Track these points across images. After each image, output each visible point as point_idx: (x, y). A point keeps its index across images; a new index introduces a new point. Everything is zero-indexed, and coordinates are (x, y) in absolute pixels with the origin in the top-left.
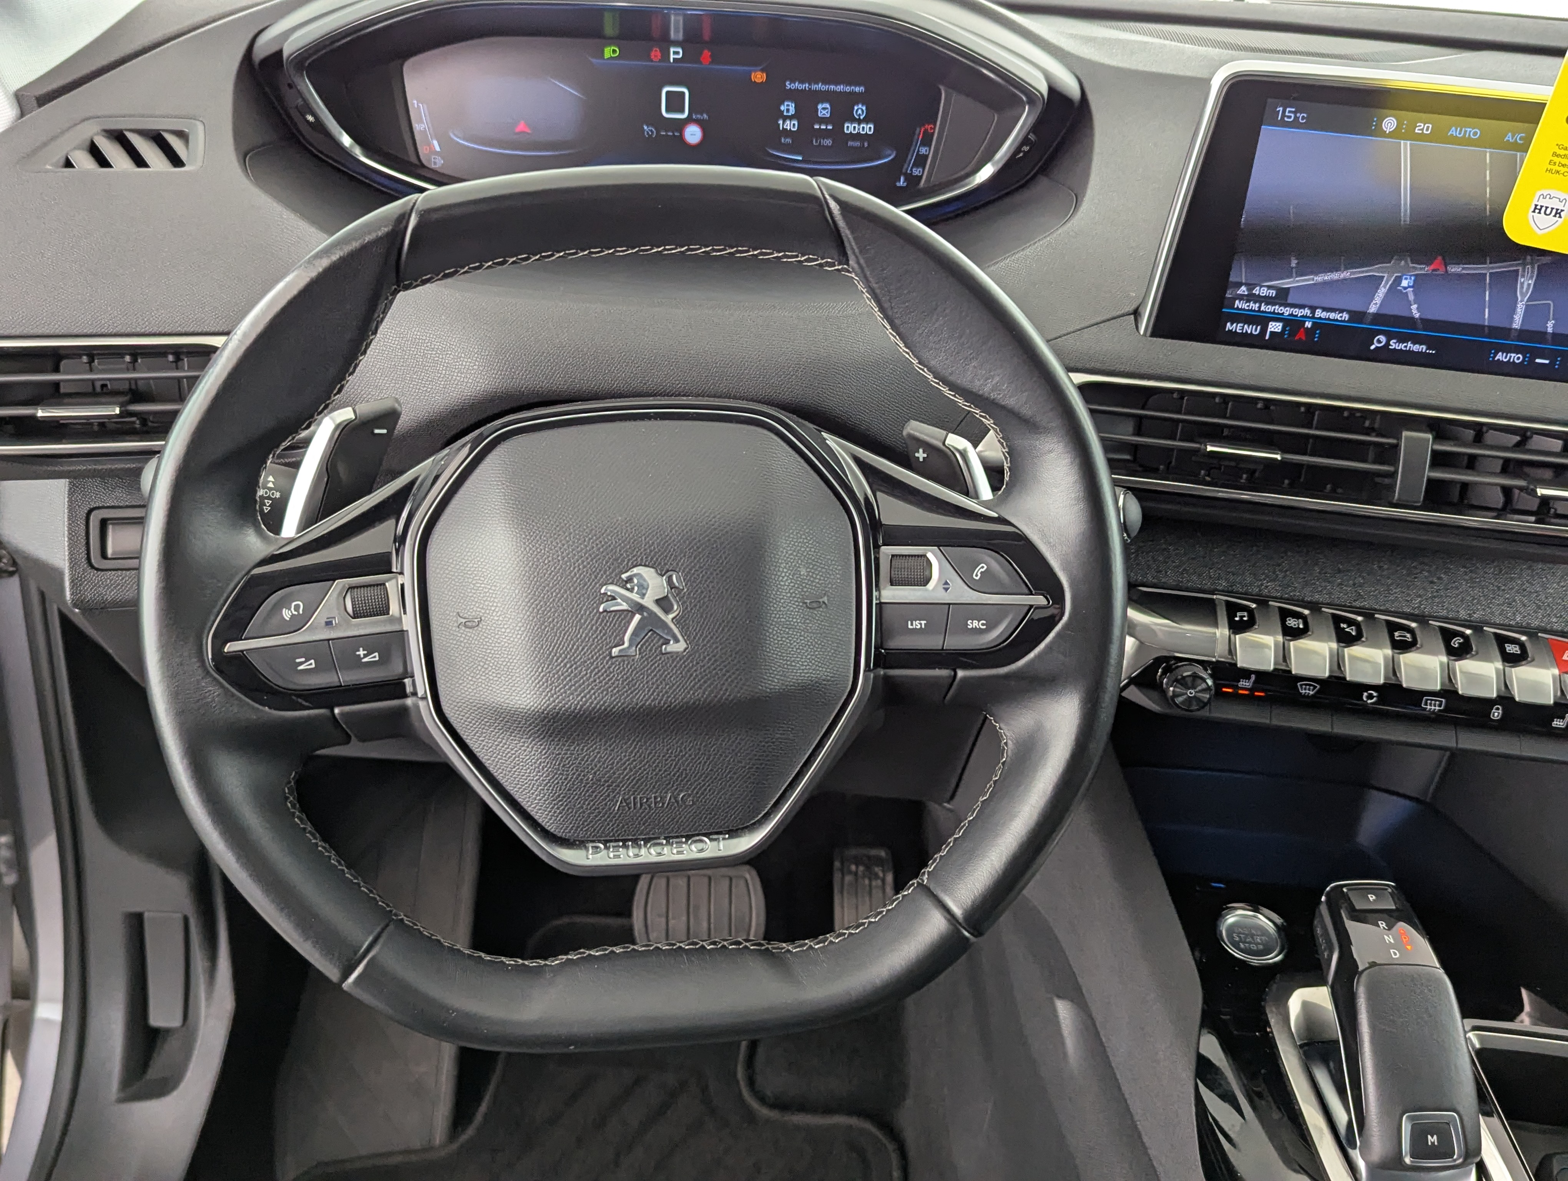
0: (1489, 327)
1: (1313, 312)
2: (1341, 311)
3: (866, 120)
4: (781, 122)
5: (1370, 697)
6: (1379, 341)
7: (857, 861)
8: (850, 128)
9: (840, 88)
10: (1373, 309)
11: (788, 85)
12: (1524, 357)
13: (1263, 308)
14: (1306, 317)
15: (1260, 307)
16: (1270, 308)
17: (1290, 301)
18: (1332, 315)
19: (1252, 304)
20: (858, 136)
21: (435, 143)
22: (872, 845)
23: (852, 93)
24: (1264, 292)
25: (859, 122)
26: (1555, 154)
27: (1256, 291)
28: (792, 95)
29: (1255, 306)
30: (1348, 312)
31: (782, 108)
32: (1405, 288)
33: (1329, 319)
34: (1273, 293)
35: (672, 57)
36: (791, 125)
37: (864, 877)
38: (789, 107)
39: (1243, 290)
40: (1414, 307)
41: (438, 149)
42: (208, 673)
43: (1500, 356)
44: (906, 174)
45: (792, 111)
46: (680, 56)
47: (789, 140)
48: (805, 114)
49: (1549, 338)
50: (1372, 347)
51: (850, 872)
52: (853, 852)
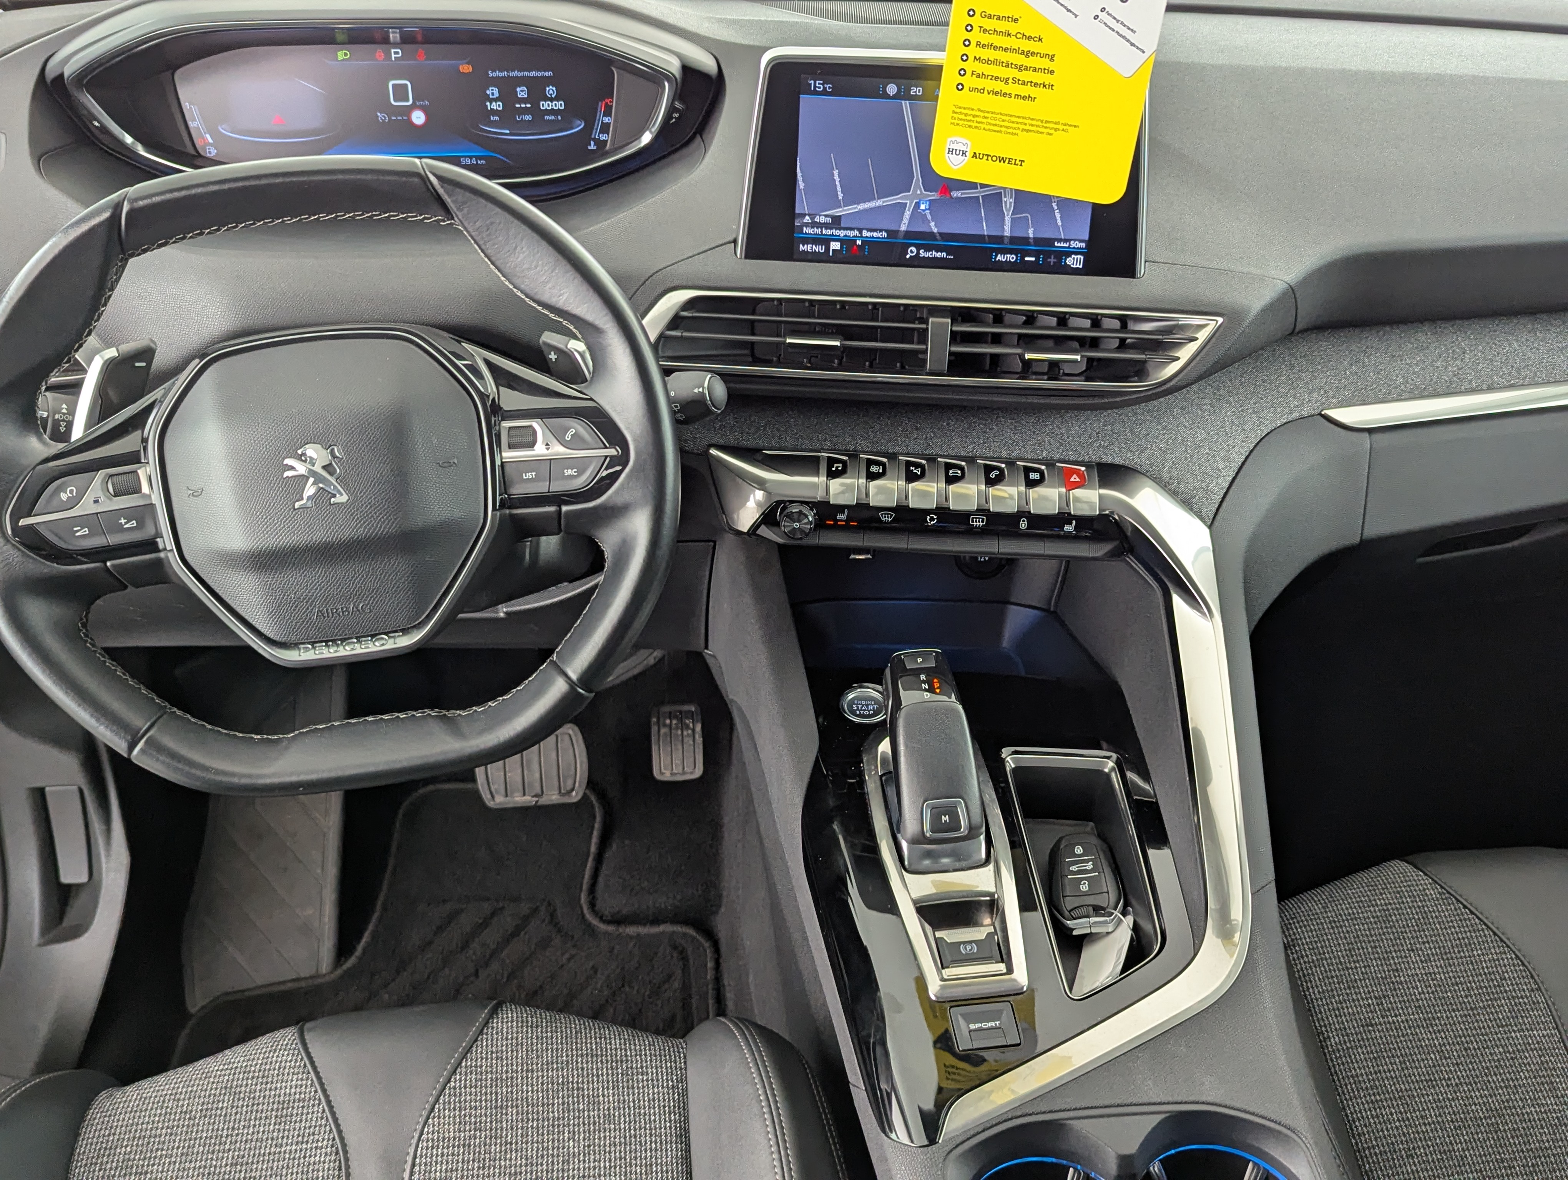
0: (988, 236)
1: (861, 233)
2: (881, 231)
3: (557, 99)
4: (488, 104)
5: (932, 519)
6: (912, 252)
7: (670, 716)
8: (545, 105)
9: (533, 74)
10: (903, 228)
11: (491, 74)
12: (1017, 257)
13: (824, 232)
14: (856, 236)
15: (822, 231)
16: (829, 232)
17: (842, 225)
18: (875, 234)
19: (815, 229)
20: (552, 112)
21: (207, 136)
22: (683, 702)
23: (543, 77)
24: (823, 220)
25: (551, 100)
26: (954, 112)
27: (817, 219)
28: (495, 82)
29: (818, 231)
30: (886, 231)
31: (488, 92)
32: (924, 211)
33: (873, 237)
34: (829, 220)
35: (393, 56)
36: (497, 106)
37: (677, 728)
38: (493, 92)
39: (807, 219)
40: (932, 224)
41: (210, 141)
42: (8, 541)
43: (999, 257)
44: (594, 140)
45: (496, 95)
46: (400, 55)
47: (497, 118)
48: (507, 97)
49: (1031, 241)
50: (908, 257)
51: (665, 725)
52: (666, 709)
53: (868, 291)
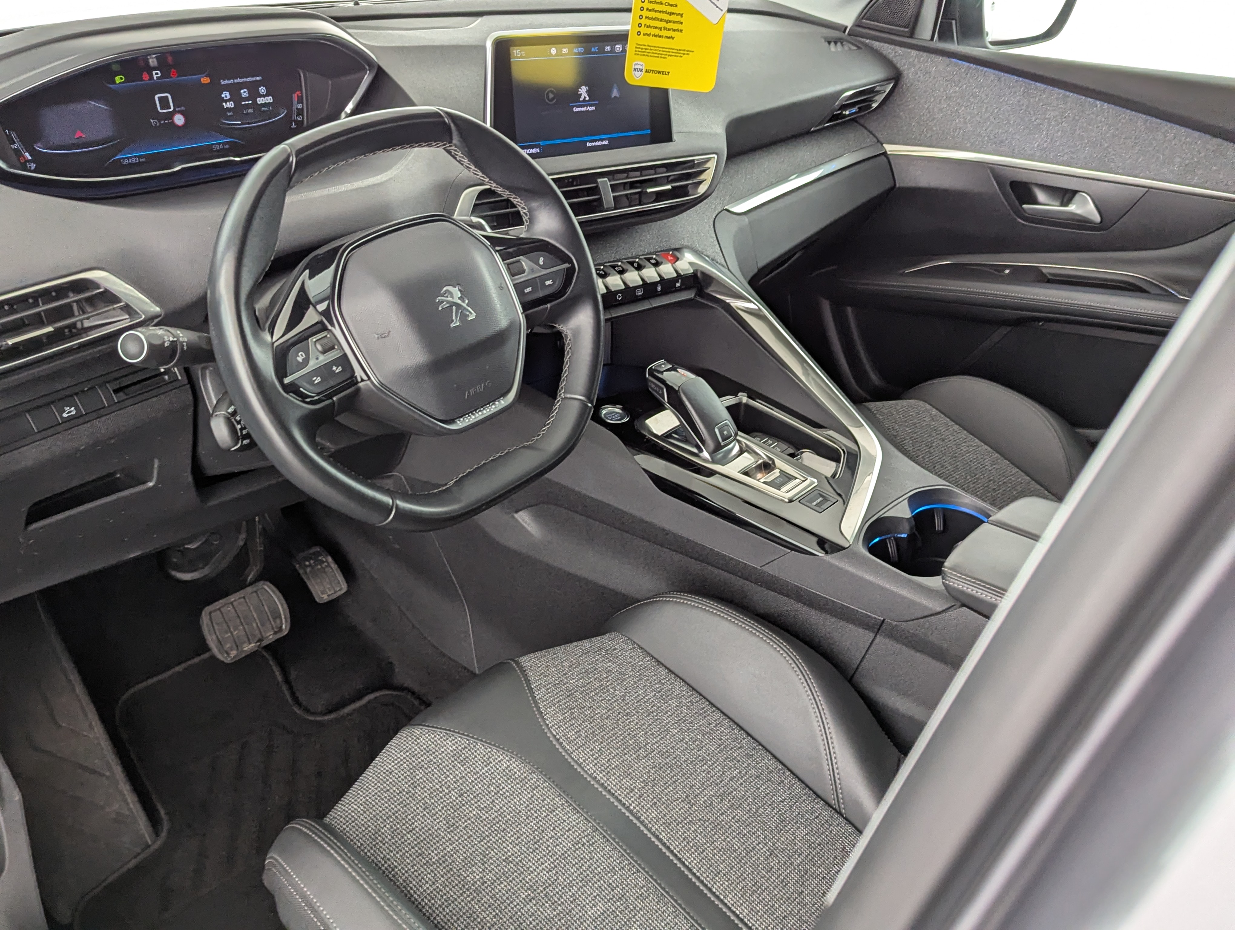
3: (267, 95)
4: (224, 104)
5: (619, 296)
7: (308, 559)
8: (260, 101)
9: (249, 79)
11: (223, 83)
20: (265, 105)
21: (27, 154)
22: (310, 547)
23: (256, 81)
25: (264, 96)
28: (227, 88)
31: (223, 96)
35: (155, 76)
36: (230, 105)
37: (317, 565)
38: (226, 95)
41: (30, 158)
44: (295, 121)
45: (229, 97)
46: (159, 75)
47: (231, 113)
48: (236, 97)
52: (302, 555)
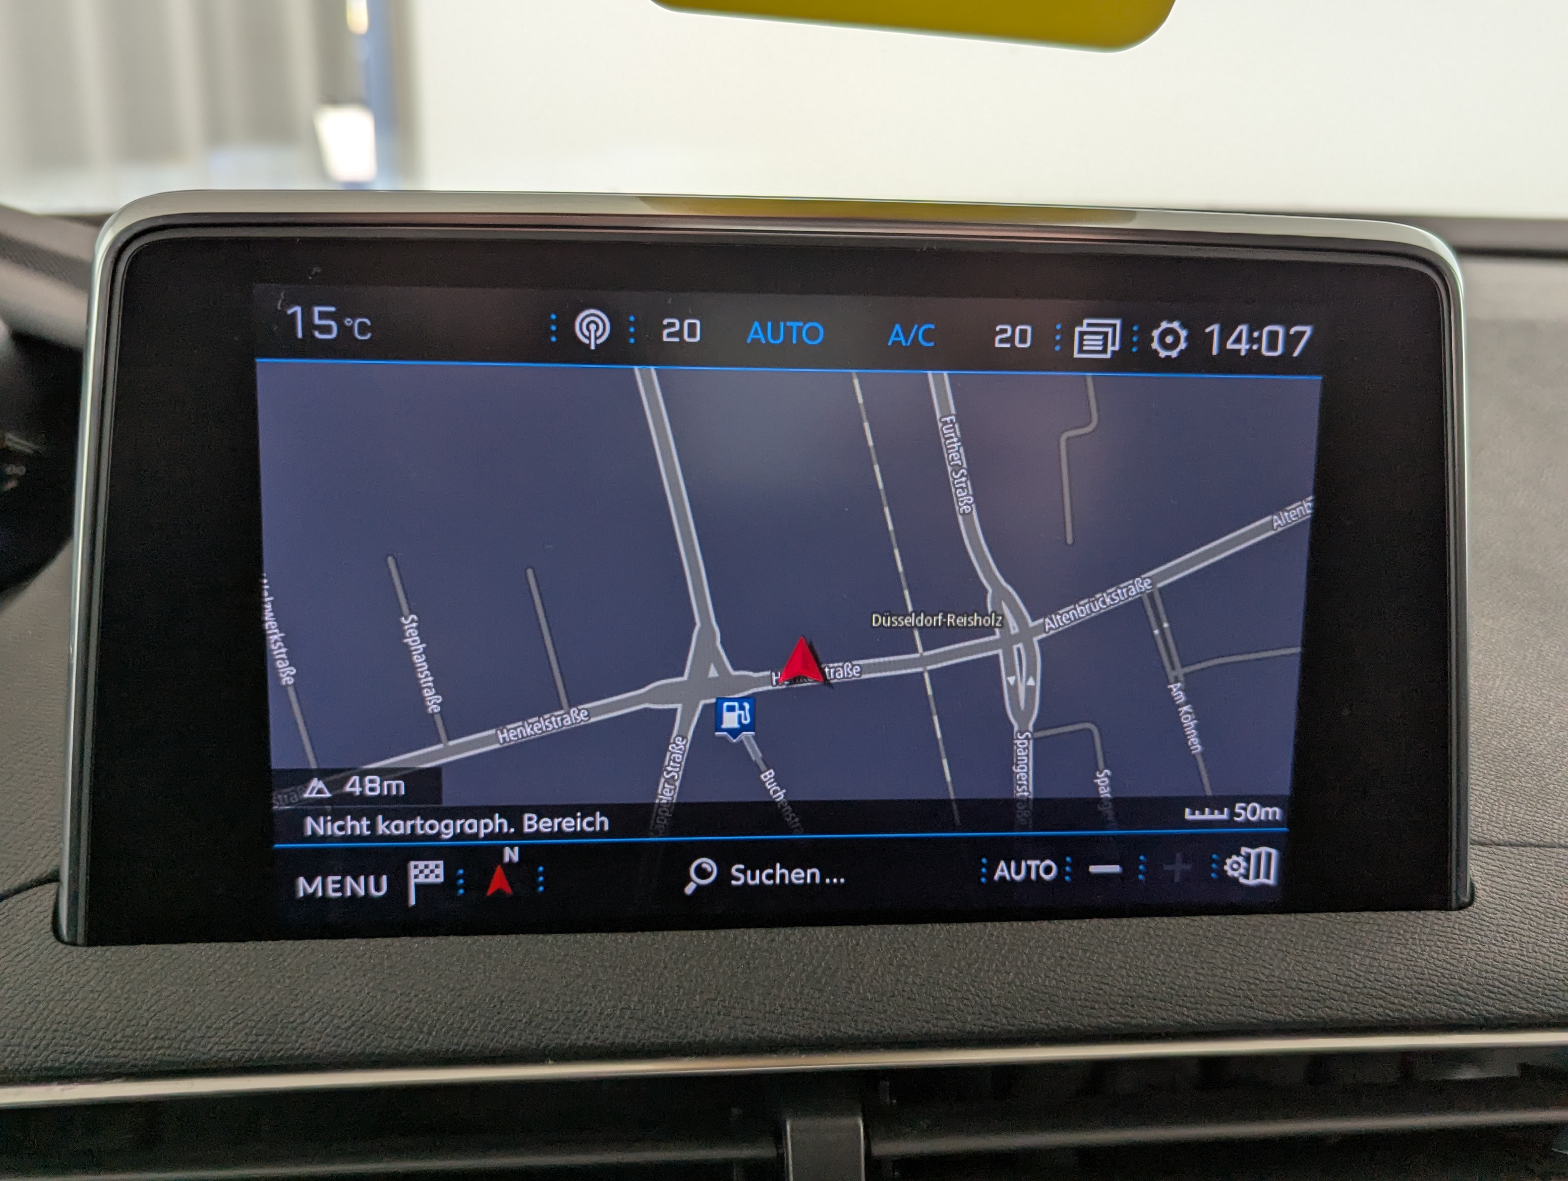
0: (958, 801)
1: (516, 822)
2: (587, 810)
6: (702, 873)
10: (667, 794)
12: (1061, 866)
13: (382, 828)
14: (501, 835)
15: (372, 827)
16: (401, 827)
17: (447, 802)
18: (568, 824)
19: (349, 822)
24: (373, 786)
27: (353, 786)
29: (362, 827)
30: (605, 810)
32: (734, 732)
33: (561, 833)
34: (397, 787)
39: (316, 789)
40: (768, 776)
43: (1002, 871)
49: (1108, 811)
50: (689, 889)
53: (551, 1040)
